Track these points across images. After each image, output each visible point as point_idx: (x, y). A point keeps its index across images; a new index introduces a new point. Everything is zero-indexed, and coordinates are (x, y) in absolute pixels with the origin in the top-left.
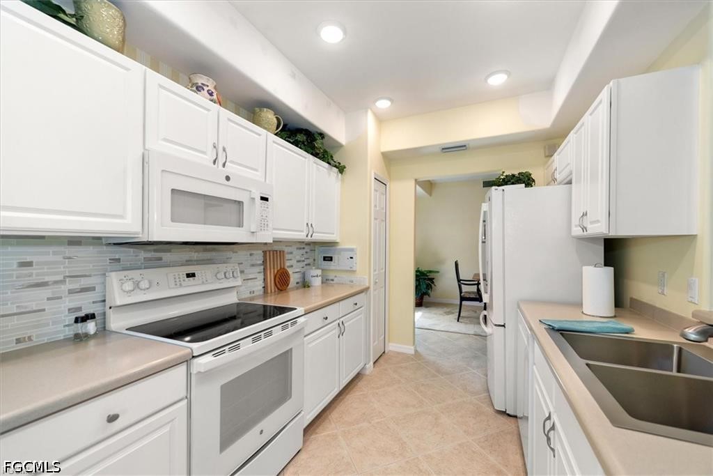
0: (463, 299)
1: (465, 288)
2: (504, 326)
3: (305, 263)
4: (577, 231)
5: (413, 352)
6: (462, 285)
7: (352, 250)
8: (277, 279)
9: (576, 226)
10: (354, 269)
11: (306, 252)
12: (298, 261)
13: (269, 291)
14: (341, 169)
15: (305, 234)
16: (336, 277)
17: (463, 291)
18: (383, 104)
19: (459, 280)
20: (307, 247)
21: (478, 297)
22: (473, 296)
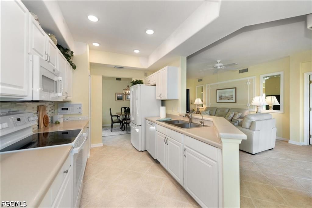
0: (113, 123)
1: (114, 119)
2: (141, 126)
3: (52, 112)
4: (159, 98)
5: (102, 145)
6: (113, 117)
7: (80, 105)
8: (45, 121)
9: (158, 97)
10: (81, 113)
11: (52, 106)
12: (49, 111)
13: (41, 128)
14: (74, 67)
15: (65, 97)
16: (69, 118)
17: (113, 119)
18: (96, 45)
19: (111, 116)
20: (52, 103)
21: (119, 121)
22: (117, 121)
